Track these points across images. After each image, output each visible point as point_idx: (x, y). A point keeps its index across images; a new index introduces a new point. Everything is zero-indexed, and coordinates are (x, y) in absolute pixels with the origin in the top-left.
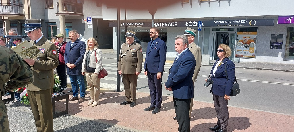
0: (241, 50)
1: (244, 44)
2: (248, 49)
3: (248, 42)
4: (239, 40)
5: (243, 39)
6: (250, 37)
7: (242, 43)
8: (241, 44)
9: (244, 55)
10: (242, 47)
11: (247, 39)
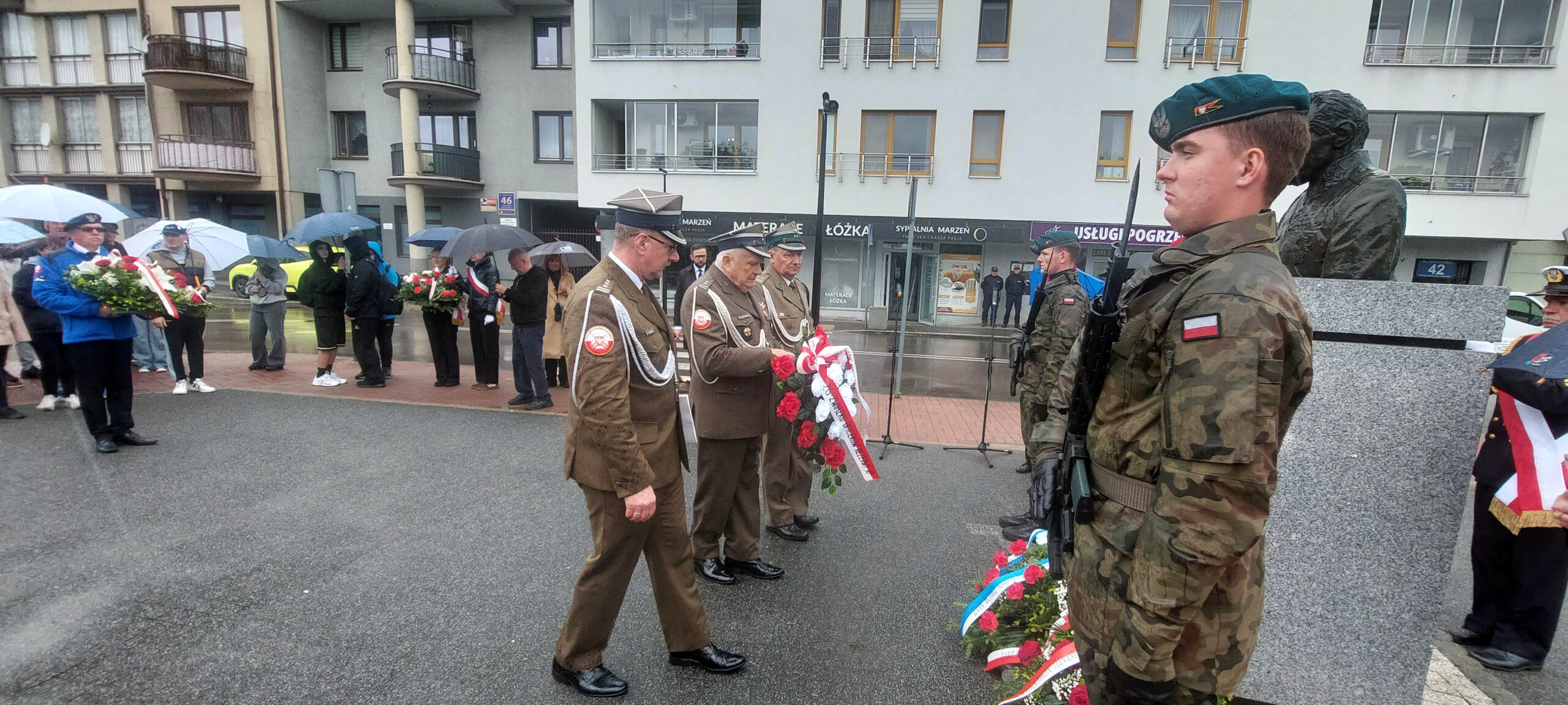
0: (948, 297)
1: (953, 281)
2: (963, 293)
3: (964, 279)
4: (943, 273)
5: (952, 270)
6: (966, 267)
7: (950, 281)
8: (947, 282)
9: (954, 307)
10: (950, 290)
11: (961, 272)
